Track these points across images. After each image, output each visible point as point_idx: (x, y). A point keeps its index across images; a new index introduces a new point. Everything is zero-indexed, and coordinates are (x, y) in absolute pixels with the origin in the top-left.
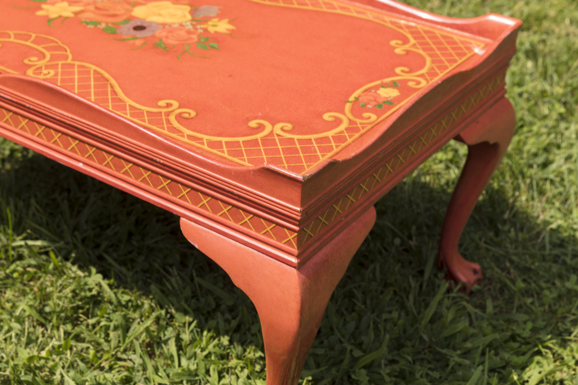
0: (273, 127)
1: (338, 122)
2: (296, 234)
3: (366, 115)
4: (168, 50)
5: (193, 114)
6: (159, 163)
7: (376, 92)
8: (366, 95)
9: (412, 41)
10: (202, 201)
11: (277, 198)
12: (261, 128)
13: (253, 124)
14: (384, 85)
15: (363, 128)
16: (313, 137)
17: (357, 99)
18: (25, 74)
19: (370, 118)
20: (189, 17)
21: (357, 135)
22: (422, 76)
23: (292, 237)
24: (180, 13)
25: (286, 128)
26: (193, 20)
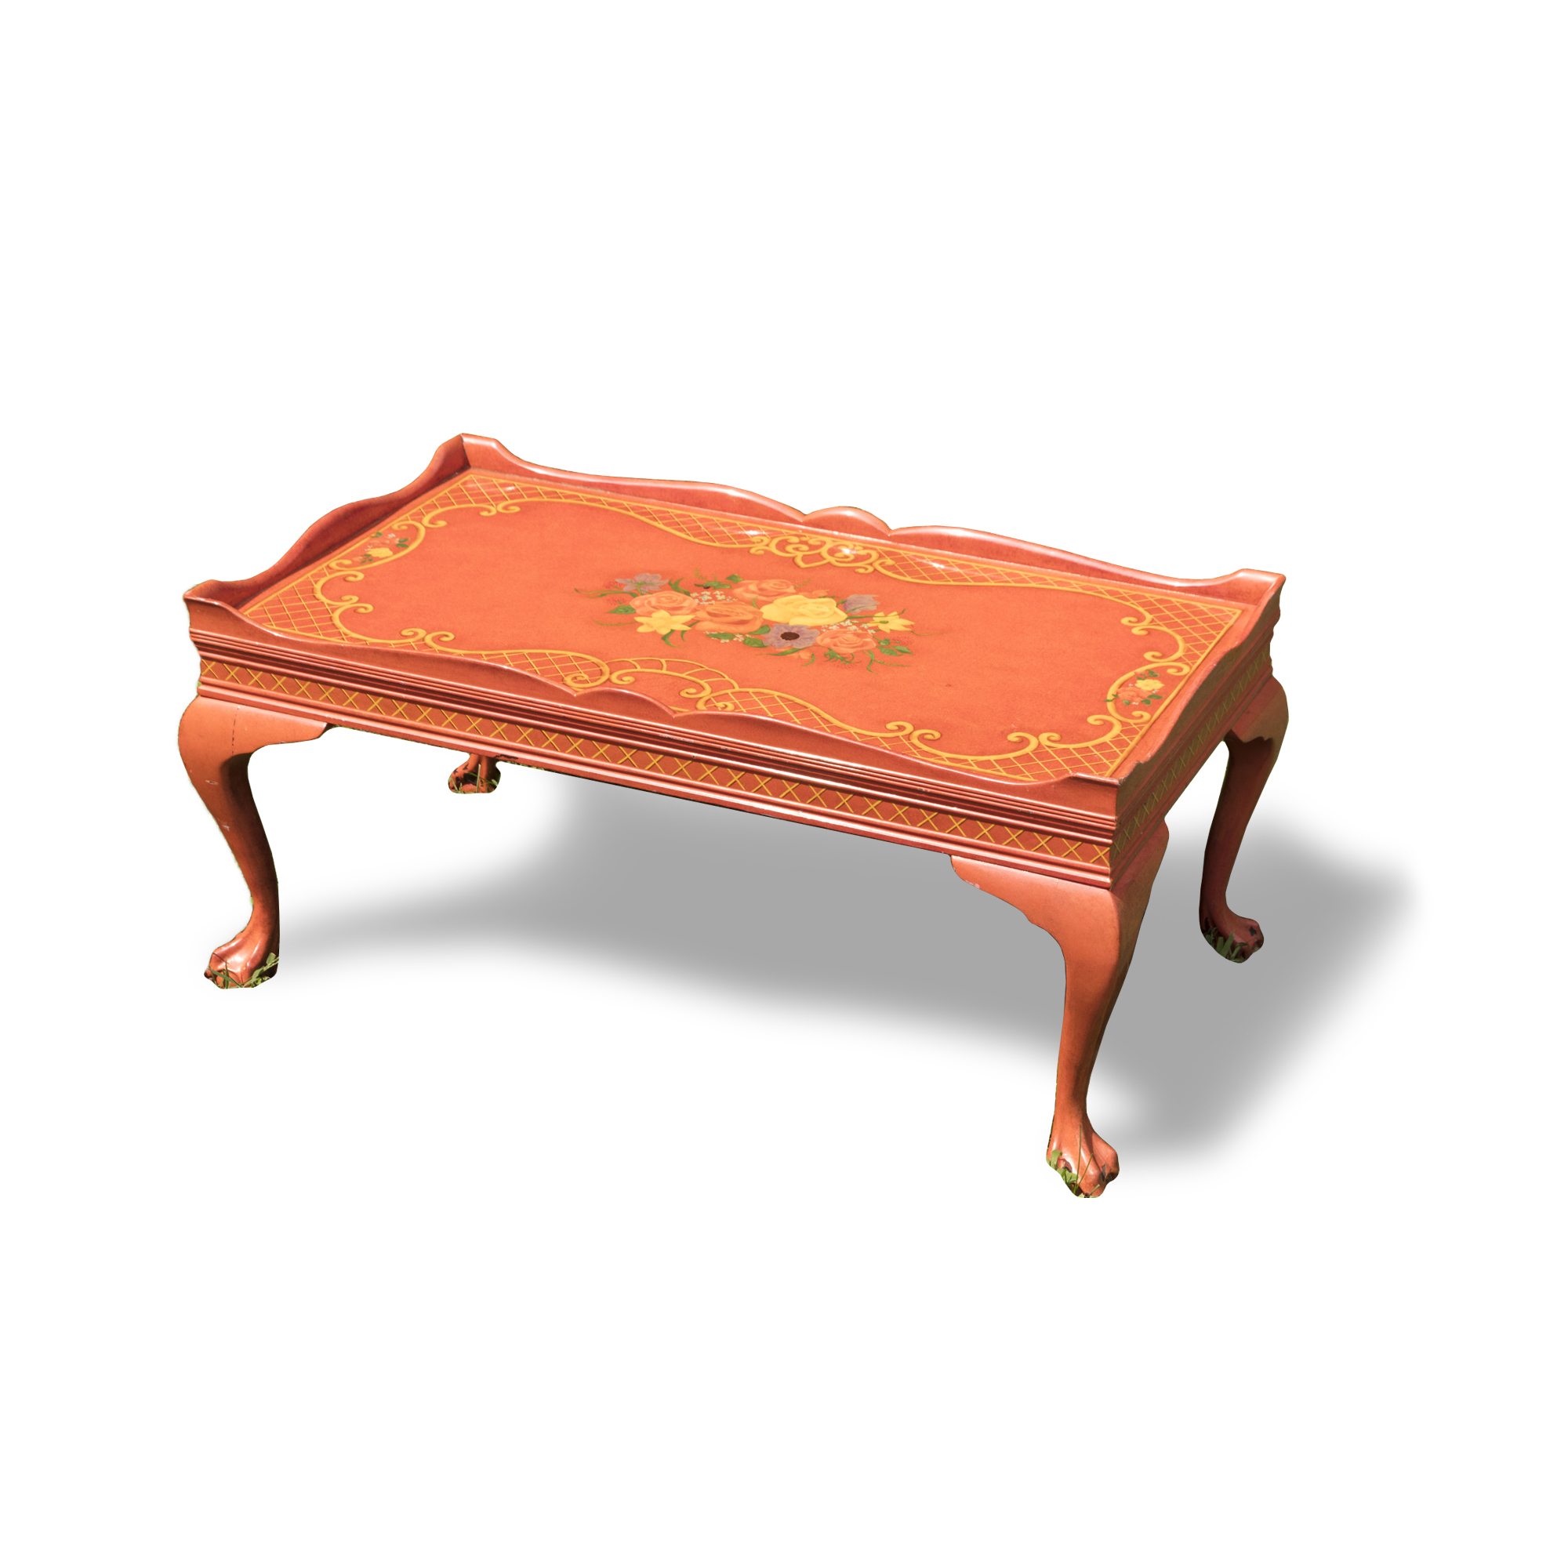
0: (1038, 739)
1: (1108, 726)
2: (1108, 849)
3: (1136, 713)
4: (846, 661)
5: (937, 735)
6: (926, 793)
7: (1134, 686)
8: (1124, 691)
9: (1149, 617)
10: (983, 830)
11: (1086, 810)
12: (1023, 742)
13: (1013, 737)
14: (1141, 677)
15: (1141, 728)
16: (1090, 744)
17: (1116, 696)
18: (696, 709)
19: (1142, 717)
20: (844, 615)
21: (1137, 737)
22: (1179, 660)
23: (1102, 853)
24: (825, 609)
25: (1053, 738)
26: (850, 617)
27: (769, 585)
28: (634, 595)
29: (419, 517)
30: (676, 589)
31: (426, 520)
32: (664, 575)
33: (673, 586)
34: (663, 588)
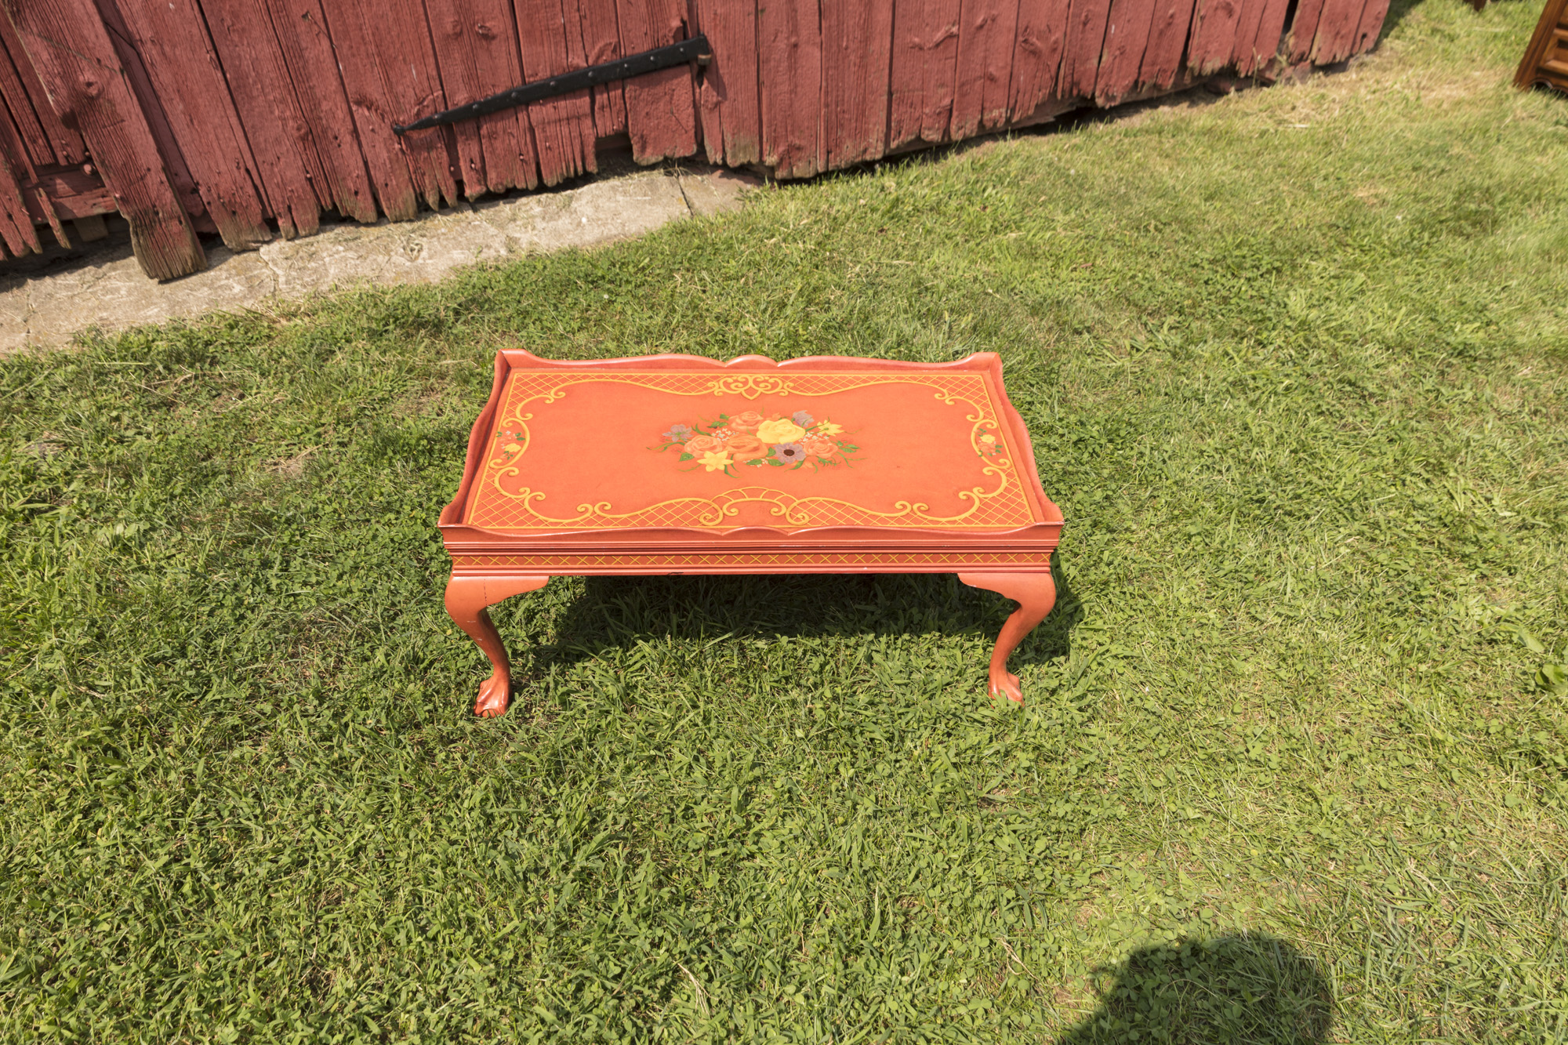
1: (997, 474)
5: (926, 506)
7: (982, 442)
9: (945, 391)
10: (976, 558)
15: (1013, 471)
18: (789, 523)
21: (1017, 478)
22: (985, 417)
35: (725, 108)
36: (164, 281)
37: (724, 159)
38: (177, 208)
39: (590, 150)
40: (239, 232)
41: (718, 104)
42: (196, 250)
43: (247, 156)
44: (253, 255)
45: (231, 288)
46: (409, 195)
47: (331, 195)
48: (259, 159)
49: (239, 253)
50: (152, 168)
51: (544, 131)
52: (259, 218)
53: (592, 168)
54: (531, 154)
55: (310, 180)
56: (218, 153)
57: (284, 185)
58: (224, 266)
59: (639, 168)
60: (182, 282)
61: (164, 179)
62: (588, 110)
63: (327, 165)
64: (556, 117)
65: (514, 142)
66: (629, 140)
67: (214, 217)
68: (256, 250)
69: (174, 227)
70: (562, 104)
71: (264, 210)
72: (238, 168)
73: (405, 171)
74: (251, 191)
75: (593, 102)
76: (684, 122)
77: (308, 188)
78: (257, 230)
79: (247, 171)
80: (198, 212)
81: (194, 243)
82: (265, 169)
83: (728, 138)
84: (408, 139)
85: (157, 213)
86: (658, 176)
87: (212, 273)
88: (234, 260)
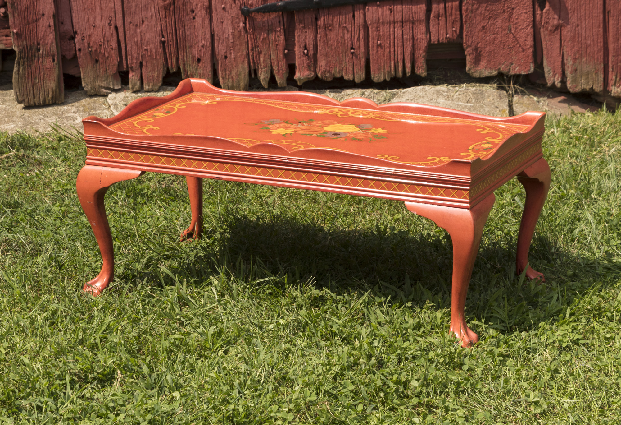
0: (440, 158)
1: (469, 155)
2: (468, 191)
3: (481, 152)
4: (359, 140)
5: (398, 158)
6: (394, 175)
7: (480, 146)
8: (476, 147)
9: (488, 129)
10: (417, 189)
11: (459, 175)
12: (434, 159)
13: (429, 158)
14: (484, 144)
15: (482, 156)
17: (473, 148)
19: (483, 153)
20: (358, 129)
22: (500, 139)
23: (466, 194)
24: (350, 128)
26: (361, 129)
27: (327, 122)
28: (269, 124)
29: (175, 105)
30: (286, 123)
31: (177, 106)
32: (281, 120)
33: (286, 122)
34: (281, 123)
35: (567, 32)
36: (28, 107)
37: (563, 82)
38: (54, 48)
39: (421, 54)
40: (96, 77)
41: (558, 27)
42: (58, 86)
43: (119, 16)
44: (102, 99)
45: (74, 119)
46: (243, 69)
47: (178, 59)
48: (128, 20)
49: (91, 96)
50: (46, 14)
51: (377, 29)
52: (115, 68)
53: (422, 71)
54: (362, 49)
55: (163, 43)
56: (98, 10)
57: (142, 43)
58: (76, 104)
59: (470, 79)
60: (40, 110)
61: (52, 23)
62: (422, 16)
63: (180, 32)
64: (389, 18)
65: (347, 36)
66: (463, 51)
67: (80, 61)
68: (105, 96)
69: (48, 63)
70: (398, 7)
71: (120, 63)
72: (110, 25)
73: (244, 48)
74: (114, 45)
75: (429, 11)
76: (521, 41)
77: (160, 50)
78: (110, 79)
79: (116, 28)
80: (69, 55)
81: (59, 78)
82: (130, 29)
83: (569, 62)
84: (252, 20)
85: (39, 50)
86: (490, 90)
87: (65, 107)
88: (85, 101)
